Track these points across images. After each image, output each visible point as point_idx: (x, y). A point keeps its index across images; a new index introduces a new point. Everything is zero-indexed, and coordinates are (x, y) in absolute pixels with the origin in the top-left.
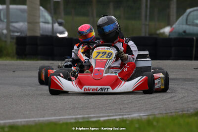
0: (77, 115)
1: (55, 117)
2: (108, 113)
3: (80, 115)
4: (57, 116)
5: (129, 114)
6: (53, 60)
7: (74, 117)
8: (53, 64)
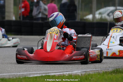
0: (40, 71)
1: (26, 72)
2: (59, 70)
3: (42, 71)
4: (28, 72)
5: (72, 71)
6: (21, 35)
7: (38, 72)
8: (21, 37)
